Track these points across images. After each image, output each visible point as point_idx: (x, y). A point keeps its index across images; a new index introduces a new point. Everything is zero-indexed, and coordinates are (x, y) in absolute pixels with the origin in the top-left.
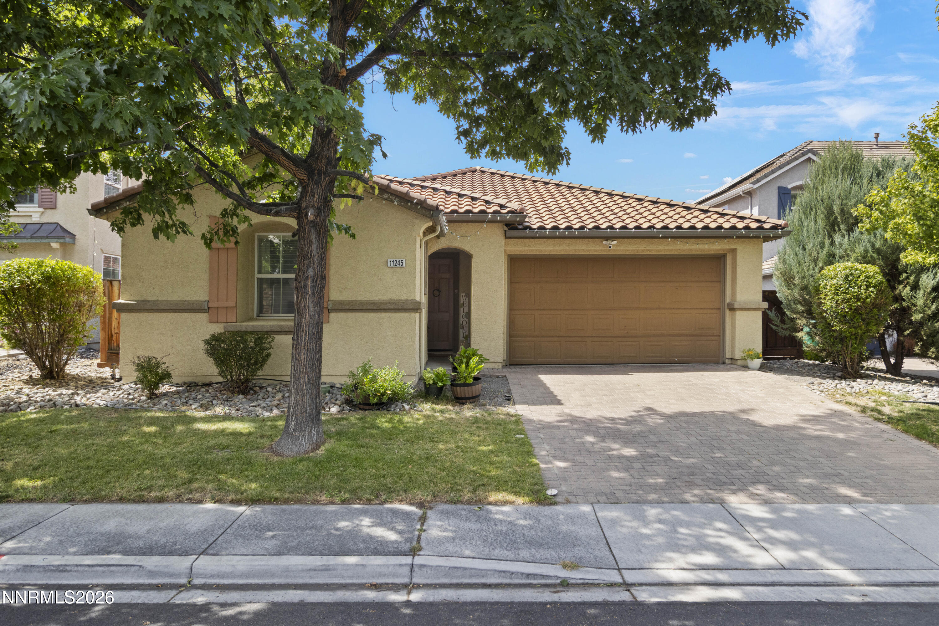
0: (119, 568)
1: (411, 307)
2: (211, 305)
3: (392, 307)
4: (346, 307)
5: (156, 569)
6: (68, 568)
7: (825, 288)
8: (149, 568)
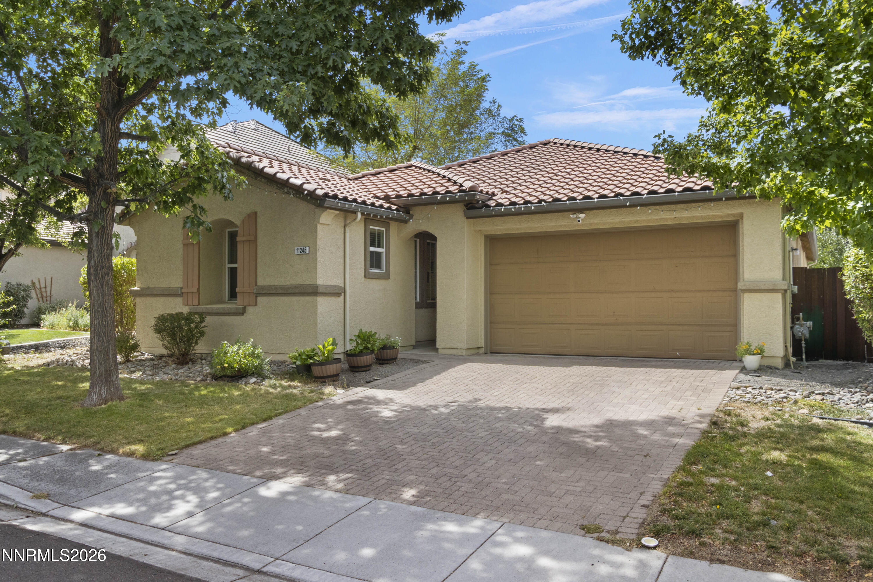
1: (311, 291)
2: (183, 291)
3: (297, 291)
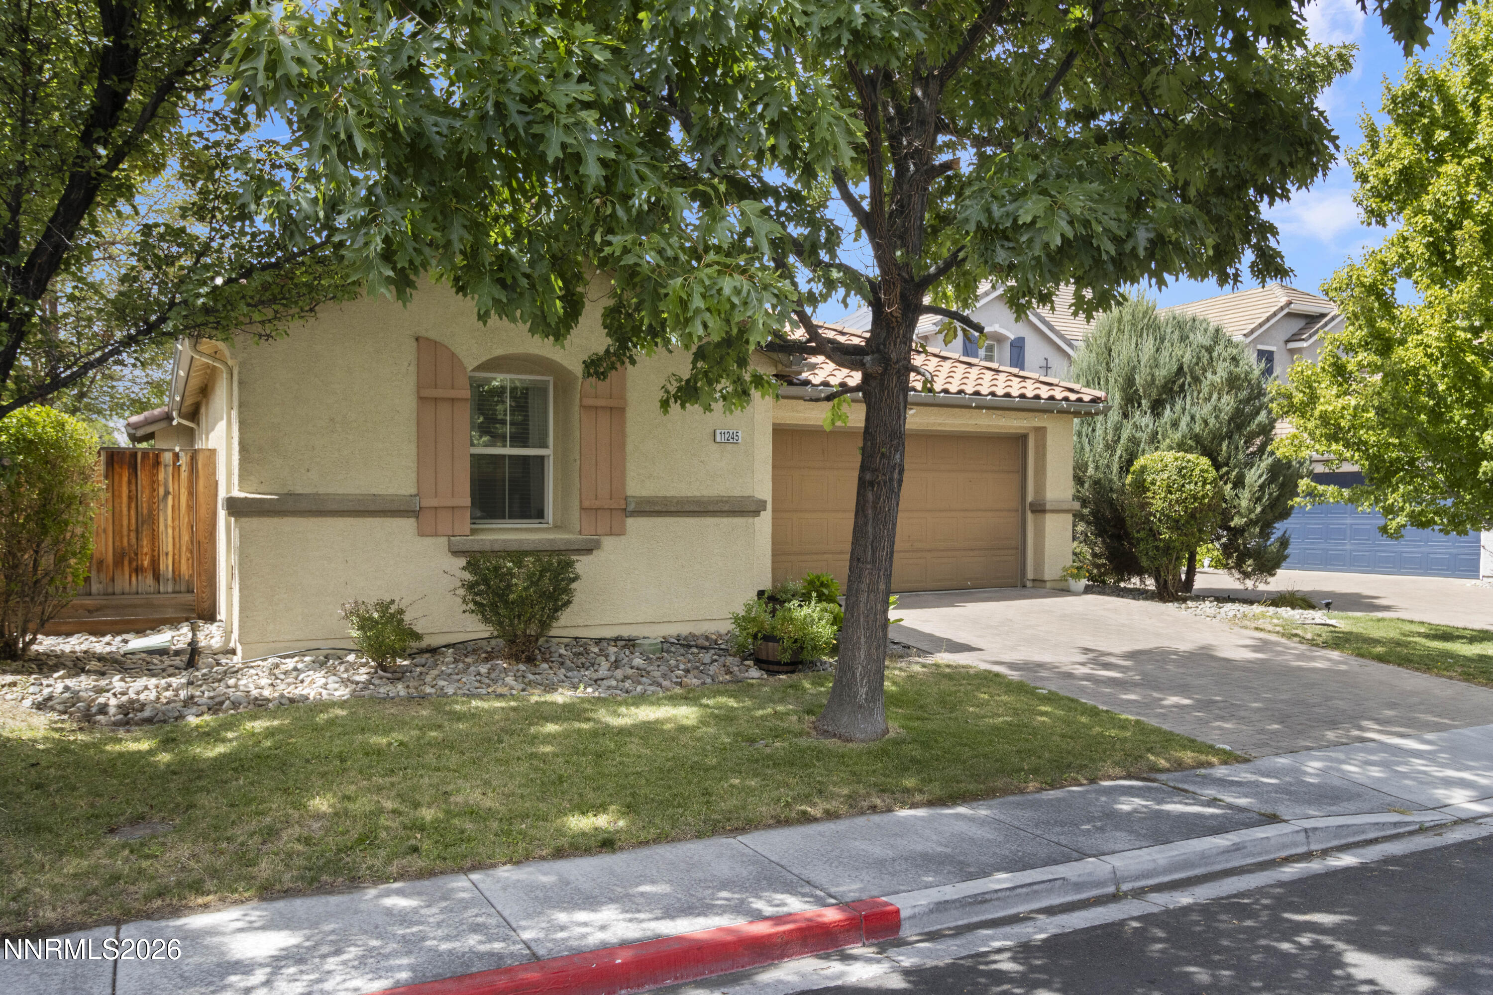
0: (1042, 886)
2: (424, 503)
4: (657, 508)
5: (1081, 879)
6: (987, 897)
7: (1153, 483)
8: (1074, 879)
